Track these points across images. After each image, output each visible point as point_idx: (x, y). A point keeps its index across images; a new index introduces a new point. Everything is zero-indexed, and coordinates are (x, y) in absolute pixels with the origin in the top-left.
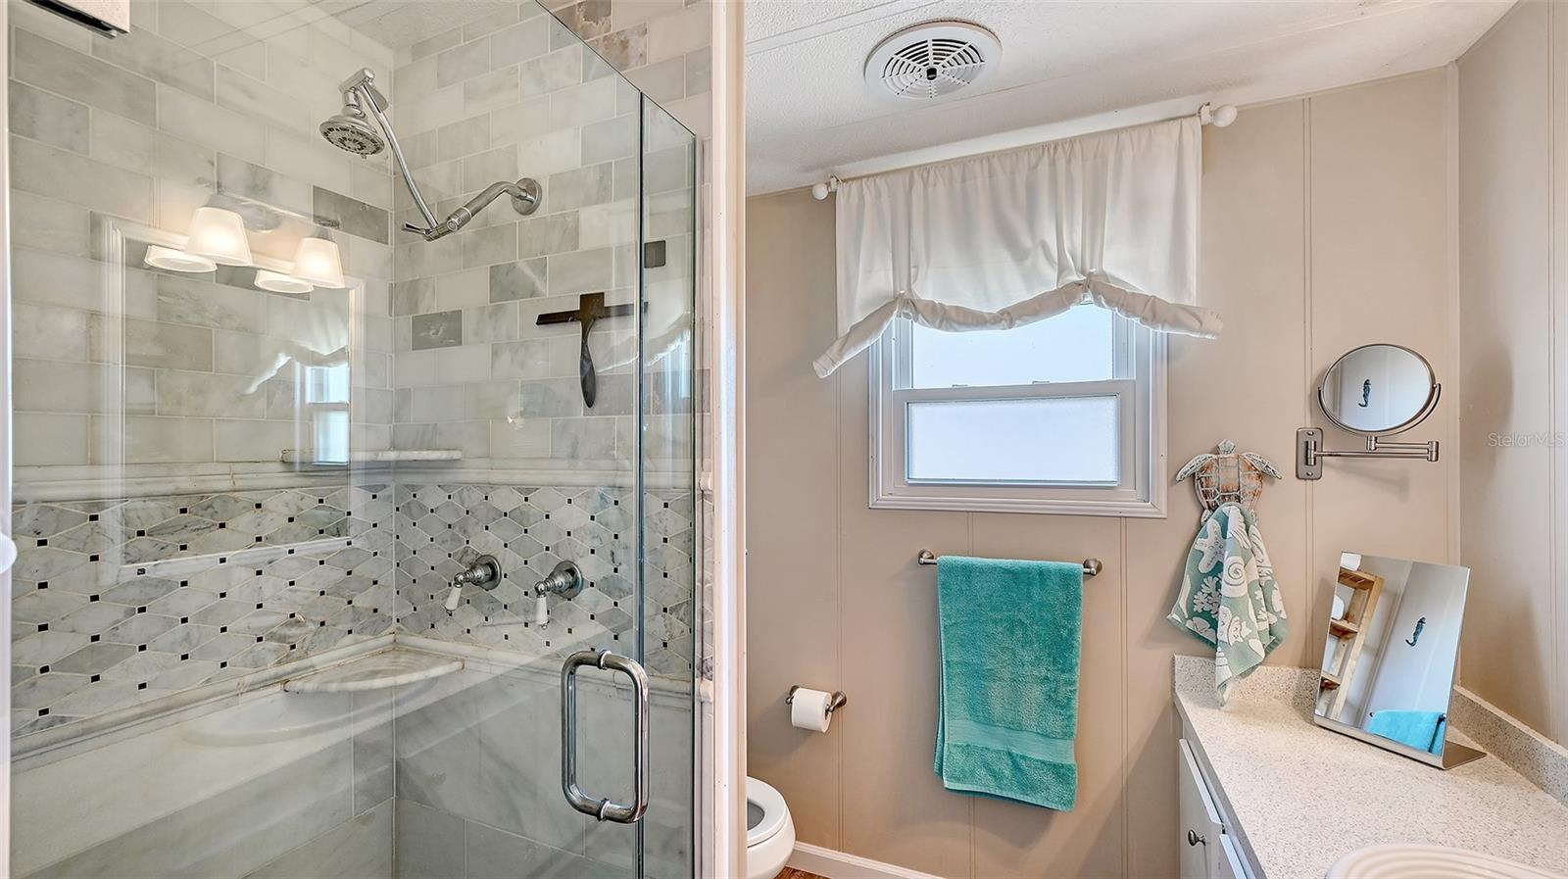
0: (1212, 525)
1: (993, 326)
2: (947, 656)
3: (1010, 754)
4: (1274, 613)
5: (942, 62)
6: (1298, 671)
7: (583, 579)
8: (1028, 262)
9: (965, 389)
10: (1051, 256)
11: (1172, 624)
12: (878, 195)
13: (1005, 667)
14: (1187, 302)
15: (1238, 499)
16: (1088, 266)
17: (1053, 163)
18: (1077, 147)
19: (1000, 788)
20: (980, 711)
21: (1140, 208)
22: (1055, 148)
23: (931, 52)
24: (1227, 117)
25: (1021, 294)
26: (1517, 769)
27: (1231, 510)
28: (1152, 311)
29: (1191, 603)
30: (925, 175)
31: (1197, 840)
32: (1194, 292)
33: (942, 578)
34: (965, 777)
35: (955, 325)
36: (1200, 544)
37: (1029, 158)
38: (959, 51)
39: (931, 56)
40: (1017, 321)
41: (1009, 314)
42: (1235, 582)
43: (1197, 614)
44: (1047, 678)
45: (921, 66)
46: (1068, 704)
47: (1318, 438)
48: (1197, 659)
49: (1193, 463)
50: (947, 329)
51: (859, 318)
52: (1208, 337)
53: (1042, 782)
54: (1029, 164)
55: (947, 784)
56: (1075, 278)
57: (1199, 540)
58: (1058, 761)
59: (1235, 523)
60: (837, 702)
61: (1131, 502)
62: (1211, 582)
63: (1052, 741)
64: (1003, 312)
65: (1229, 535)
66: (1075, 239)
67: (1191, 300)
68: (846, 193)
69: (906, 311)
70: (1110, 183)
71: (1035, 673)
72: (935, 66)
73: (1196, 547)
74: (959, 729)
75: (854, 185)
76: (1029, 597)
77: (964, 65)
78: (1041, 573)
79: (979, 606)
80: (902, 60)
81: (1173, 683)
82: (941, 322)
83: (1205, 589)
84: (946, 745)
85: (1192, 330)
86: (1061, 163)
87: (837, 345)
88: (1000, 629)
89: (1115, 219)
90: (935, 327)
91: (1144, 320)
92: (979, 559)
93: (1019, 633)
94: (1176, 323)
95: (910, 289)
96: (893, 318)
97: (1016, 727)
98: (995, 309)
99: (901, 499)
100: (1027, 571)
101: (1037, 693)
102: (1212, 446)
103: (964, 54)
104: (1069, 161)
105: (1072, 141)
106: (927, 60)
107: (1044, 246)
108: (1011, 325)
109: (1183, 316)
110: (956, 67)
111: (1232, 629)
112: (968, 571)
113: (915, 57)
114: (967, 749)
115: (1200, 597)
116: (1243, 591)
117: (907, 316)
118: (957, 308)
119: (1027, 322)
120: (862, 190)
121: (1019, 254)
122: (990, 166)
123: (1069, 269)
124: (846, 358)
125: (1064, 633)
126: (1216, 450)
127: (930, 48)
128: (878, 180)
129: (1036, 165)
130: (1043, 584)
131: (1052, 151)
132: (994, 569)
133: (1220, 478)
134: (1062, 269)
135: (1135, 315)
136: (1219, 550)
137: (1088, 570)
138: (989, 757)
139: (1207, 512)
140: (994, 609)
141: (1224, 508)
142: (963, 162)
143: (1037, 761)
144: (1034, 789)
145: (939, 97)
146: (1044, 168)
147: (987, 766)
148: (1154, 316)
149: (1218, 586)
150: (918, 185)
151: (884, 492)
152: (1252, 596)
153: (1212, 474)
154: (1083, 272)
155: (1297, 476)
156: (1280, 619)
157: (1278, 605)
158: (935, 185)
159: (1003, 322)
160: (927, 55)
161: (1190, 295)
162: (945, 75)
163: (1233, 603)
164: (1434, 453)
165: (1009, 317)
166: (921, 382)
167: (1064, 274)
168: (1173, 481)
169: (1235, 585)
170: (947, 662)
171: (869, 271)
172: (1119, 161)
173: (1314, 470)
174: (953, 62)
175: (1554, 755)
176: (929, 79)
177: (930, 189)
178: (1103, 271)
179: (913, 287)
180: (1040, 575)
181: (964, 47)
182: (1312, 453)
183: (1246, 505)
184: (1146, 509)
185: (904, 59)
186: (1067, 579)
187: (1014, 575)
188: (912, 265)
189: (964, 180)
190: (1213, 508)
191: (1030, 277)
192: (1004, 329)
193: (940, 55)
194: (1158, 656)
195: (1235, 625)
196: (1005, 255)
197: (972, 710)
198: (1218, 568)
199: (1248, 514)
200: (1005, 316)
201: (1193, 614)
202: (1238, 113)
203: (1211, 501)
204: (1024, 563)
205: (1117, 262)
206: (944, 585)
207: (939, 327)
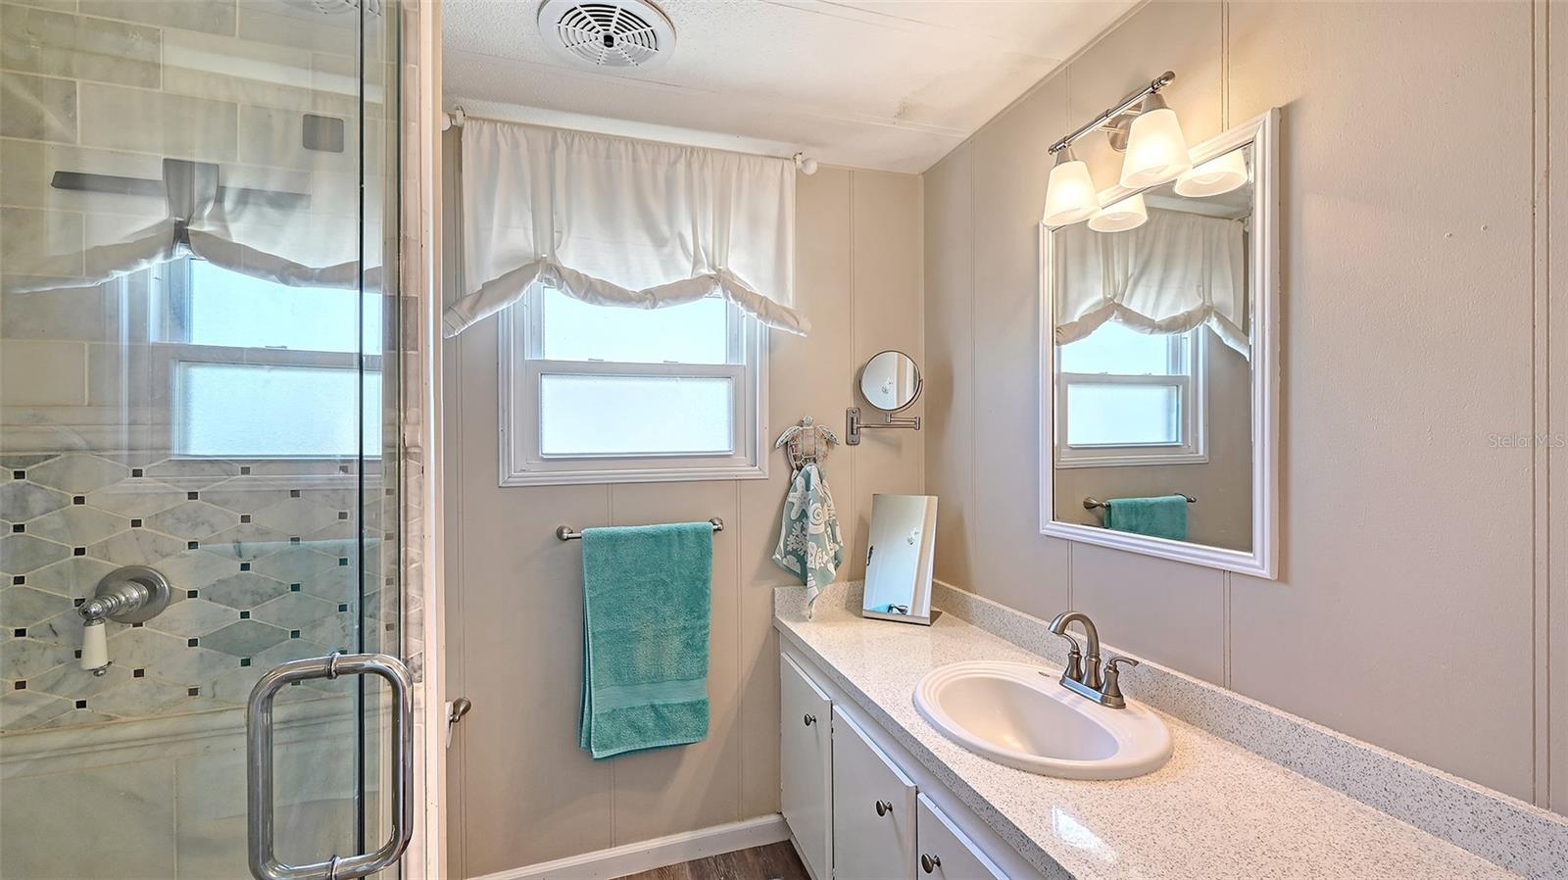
0: (800, 481)
1: (638, 305)
2: (592, 628)
3: (653, 706)
4: (837, 543)
5: (622, 34)
6: (848, 584)
7: (171, 589)
8: (666, 250)
9: (601, 363)
10: (688, 251)
11: (775, 562)
12: (516, 145)
13: (648, 626)
14: (786, 305)
15: (815, 461)
16: (717, 264)
17: (689, 165)
18: (709, 156)
19: (645, 741)
20: (625, 676)
21: (754, 222)
22: (692, 153)
23: (615, 20)
24: (812, 168)
25: (659, 280)
26: (957, 616)
27: (812, 469)
28: (765, 309)
29: (786, 545)
30: (569, 140)
31: (811, 720)
32: (791, 297)
33: (586, 551)
34: (612, 742)
35: (600, 298)
36: (793, 497)
37: (669, 154)
38: (641, 30)
39: (613, 24)
40: (661, 303)
41: (653, 295)
42: (817, 523)
43: (790, 553)
44: (685, 628)
45: (600, 28)
46: (703, 646)
47: (857, 415)
48: (789, 588)
49: (787, 433)
50: (591, 301)
51: (492, 275)
52: (802, 334)
53: (681, 722)
54: (669, 158)
55: (596, 755)
56: (705, 271)
57: (791, 494)
58: (694, 699)
59: (815, 480)
60: (461, 709)
61: (742, 468)
62: (798, 526)
63: (691, 683)
64: (646, 292)
65: (812, 488)
66: (707, 239)
67: (790, 304)
68: (475, 132)
69: (548, 276)
70: (733, 198)
71: (675, 625)
72: (614, 35)
73: (789, 500)
74: (602, 699)
75: (487, 128)
76: (670, 555)
77: (639, 46)
78: (680, 533)
79: (625, 572)
80: (585, 14)
81: (774, 610)
82: (586, 294)
83: (795, 533)
84: (593, 716)
85: (792, 328)
86: (696, 167)
87: (467, 304)
88: (645, 591)
89: (737, 225)
90: (579, 297)
91: (760, 315)
92: (623, 528)
93: (661, 592)
94: (781, 321)
95: (553, 254)
96: (535, 281)
97: (657, 679)
98: (637, 287)
99: (536, 475)
100: (668, 534)
101: (675, 644)
102: (797, 421)
103: (644, 35)
104: (702, 167)
105: (705, 150)
106: (609, 26)
107: (681, 237)
108: (654, 305)
109: (787, 316)
110: (632, 44)
111: (818, 558)
112: (613, 540)
113: (598, 17)
114: (613, 715)
115: (791, 539)
116: (822, 528)
117: (549, 281)
118: (603, 282)
119: (668, 305)
120: (496, 135)
121: (659, 242)
122: (634, 151)
123: (702, 261)
124: (479, 318)
125: (699, 584)
126: (801, 424)
127: (616, 15)
128: (515, 129)
129: (675, 163)
130: (682, 545)
131: (688, 153)
132: (638, 535)
133: (805, 445)
134: (696, 263)
135: (754, 311)
136: (805, 501)
137: (716, 527)
138: (633, 716)
139: (795, 471)
140: (640, 573)
141: (807, 468)
142: (610, 139)
143: (678, 704)
144: (675, 731)
145: (607, 67)
146: (681, 167)
147: (632, 725)
148: (767, 313)
149: (803, 529)
150: (561, 149)
151: (518, 470)
152: (827, 532)
153: (799, 441)
154: (714, 268)
155: (847, 443)
156: (841, 547)
157: (839, 539)
158: (579, 152)
159: (647, 302)
160: (611, 21)
161: (788, 301)
162: (619, 48)
163: (816, 538)
164: (916, 426)
165: (651, 298)
166: (552, 352)
167: (699, 266)
168: (773, 448)
169: (816, 526)
170: (593, 634)
171: (505, 226)
172: (740, 180)
173: (855, 438)
174: (631, 38)
175: (976, 600)
176: (606, 45)
177: (574, 156)
178: (728, 269)
179: (556, 252)
180: (679, 536)
181: (648, 29)
182: (855, 427)
183: (819, 463)
184: (753, 472)
185: (587, 14)
186: (701, 536)
187: (655, 537)
188: (555, 229)
189: (608, 157)
190: (799, 468)
191: (668, 264)
192: (647, 308)
193: (622, 26)
194: (764, 590)
195: (819, 554)
196: (645, 240)
197: (618, 675)
198: (804, 514)
199: (821, 471)
200: (649, 296)
201: (787, 553)
202: (818, 168)
203: (798, 463)
204: (664, 526)
205: (737, 264)
206: (590, 557)
207: (584, 298)
